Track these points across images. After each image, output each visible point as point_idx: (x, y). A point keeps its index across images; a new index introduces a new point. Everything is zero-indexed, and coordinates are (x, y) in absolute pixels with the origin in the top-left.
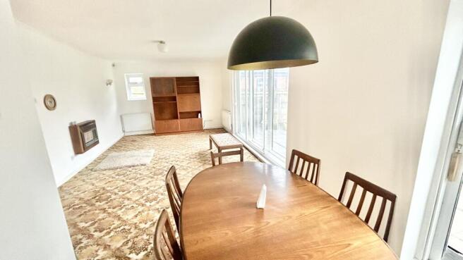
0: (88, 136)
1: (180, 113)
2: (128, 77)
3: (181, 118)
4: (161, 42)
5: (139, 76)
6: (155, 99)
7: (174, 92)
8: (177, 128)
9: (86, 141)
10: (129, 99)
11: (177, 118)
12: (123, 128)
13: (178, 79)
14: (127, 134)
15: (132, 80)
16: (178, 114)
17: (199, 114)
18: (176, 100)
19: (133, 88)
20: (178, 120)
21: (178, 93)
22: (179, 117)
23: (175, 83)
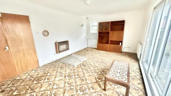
0: (63, 47)
1: (110, 41)
2: (92, 23)
3: (111, 44)
5: (96, 22)
6: (99, 33)
7: (109, 30)
8: (107, 48)
9: (61, 49)
10: (91, 32)
11: (108, 43)
12: (87, 44)
13: (112, 23)
14: (89, 47)
16: (109, 41)
17: (121, 43)
18: (109, 34)
19: (93, 28)
20: (108, 45)
21: (111, 30)
22: (109, 43)
23: (110, 24)
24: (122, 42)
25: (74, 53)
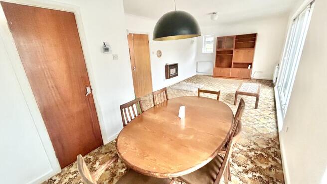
0: (173, 71)
1: (234, 63)
2: (205, 38)
3: (234, 67)
4: (214, 14)
5: (212, 37)
6: (218, 52)
7: (232, 47)
8: (229, 74)
9: (171, 74)
10: (203, 52)
11: (230, 67)
12: (197, 69)
13: (237, 37)
15: (207, 40)
16: (232, 64)
17: (250, 66)
18: (232, 54)
19: (207, 45)
20: (231, 69)
21: (235, 48)
22: (232, 66)
23: (235, 40)
24: (251, 64)
25: (182, 81)
